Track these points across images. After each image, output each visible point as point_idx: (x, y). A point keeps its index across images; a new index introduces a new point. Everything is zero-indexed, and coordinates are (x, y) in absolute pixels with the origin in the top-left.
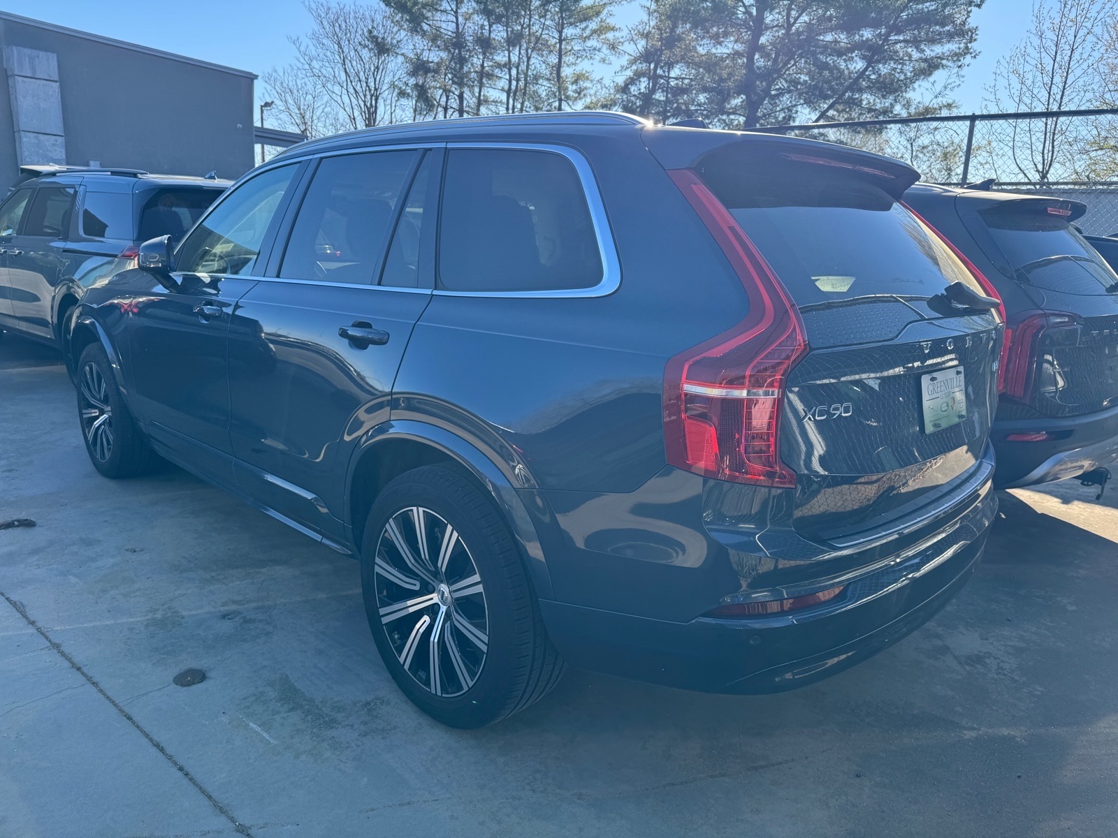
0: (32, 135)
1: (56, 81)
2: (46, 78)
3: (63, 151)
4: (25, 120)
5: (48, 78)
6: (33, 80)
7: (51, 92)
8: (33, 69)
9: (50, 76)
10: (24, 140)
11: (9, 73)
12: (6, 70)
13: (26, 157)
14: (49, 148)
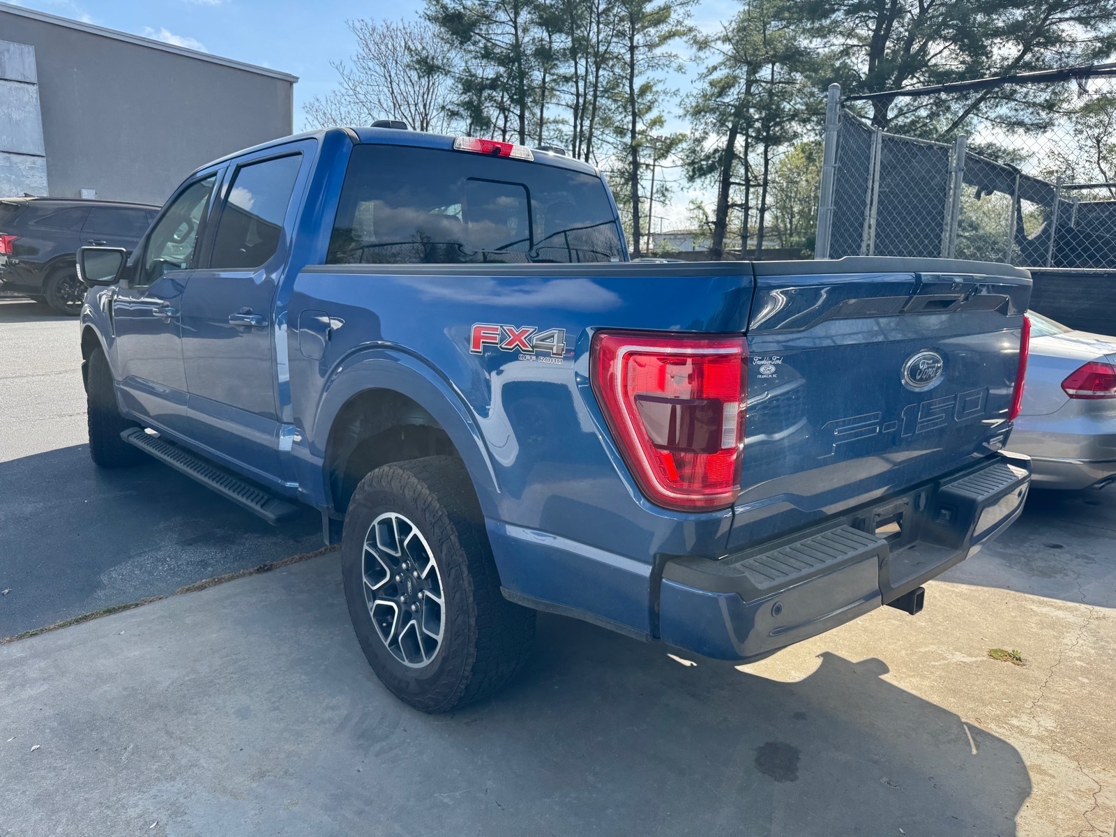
0: (2, 155)
1: (33, 84)
2: (19, 79)
3: (44, 176)
5: (23, 80)
6: (3, 82)
7: (27, 99)
8: (3, 68)
9: (25, 77)
14: (24, 173)
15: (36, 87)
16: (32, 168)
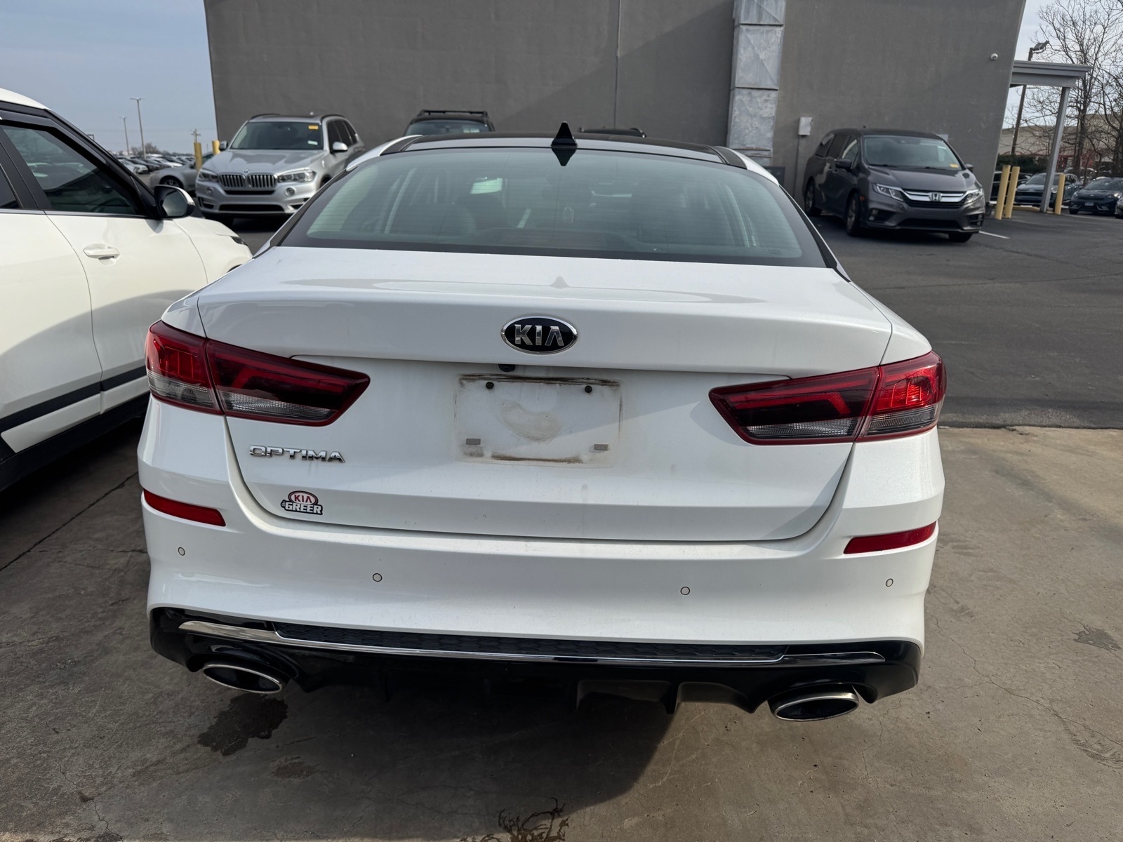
0: (745, 92)
1: (781, 26)
2: (771, 23)
3: (774, 106)
4: (743, 76)
5: (774, 23)
6: (758, 27)
7: (773, 40)
8: (760, 15)
9: (776, 20)
10: (737, 98)
11: (736, 23)
12: (734, 21)
13: (736, 117)
14: (760, 105)
15: (782, 28)
16: (766, 101)
